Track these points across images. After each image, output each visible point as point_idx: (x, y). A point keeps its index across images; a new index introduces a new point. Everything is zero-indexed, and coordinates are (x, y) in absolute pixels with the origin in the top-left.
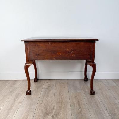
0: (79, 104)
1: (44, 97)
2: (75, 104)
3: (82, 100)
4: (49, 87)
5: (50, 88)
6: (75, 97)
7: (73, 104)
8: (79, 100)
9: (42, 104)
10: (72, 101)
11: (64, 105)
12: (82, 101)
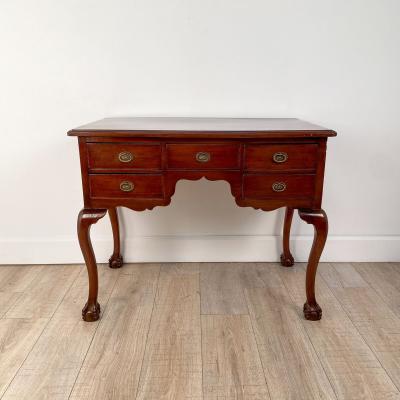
0: (234, 366)
1: (108, 336)
2: (220, 365)
3: (246, 348)
4: (134, 292)
5: (137, 296)
6: (223, 334)
7: (213, 366)
8: (236, 350)
9: (99, 368)
10: (211, 353)
11: (181, 370)
12: (245, 353)
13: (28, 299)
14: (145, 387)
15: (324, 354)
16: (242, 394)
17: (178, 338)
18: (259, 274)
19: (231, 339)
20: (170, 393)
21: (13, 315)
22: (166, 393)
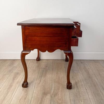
6: (73, 77)
8: (77, 81)
11: (62, 85)
12: (79, 82)
13: (18, 68)
14: (53, 89)
15: (101, 82)
16: (79, 91)
17: (60, 78)
18: (82, 63)
19: (75, 79)
20: (60, 90)
21: (15, 72)
22: (59, 90)
